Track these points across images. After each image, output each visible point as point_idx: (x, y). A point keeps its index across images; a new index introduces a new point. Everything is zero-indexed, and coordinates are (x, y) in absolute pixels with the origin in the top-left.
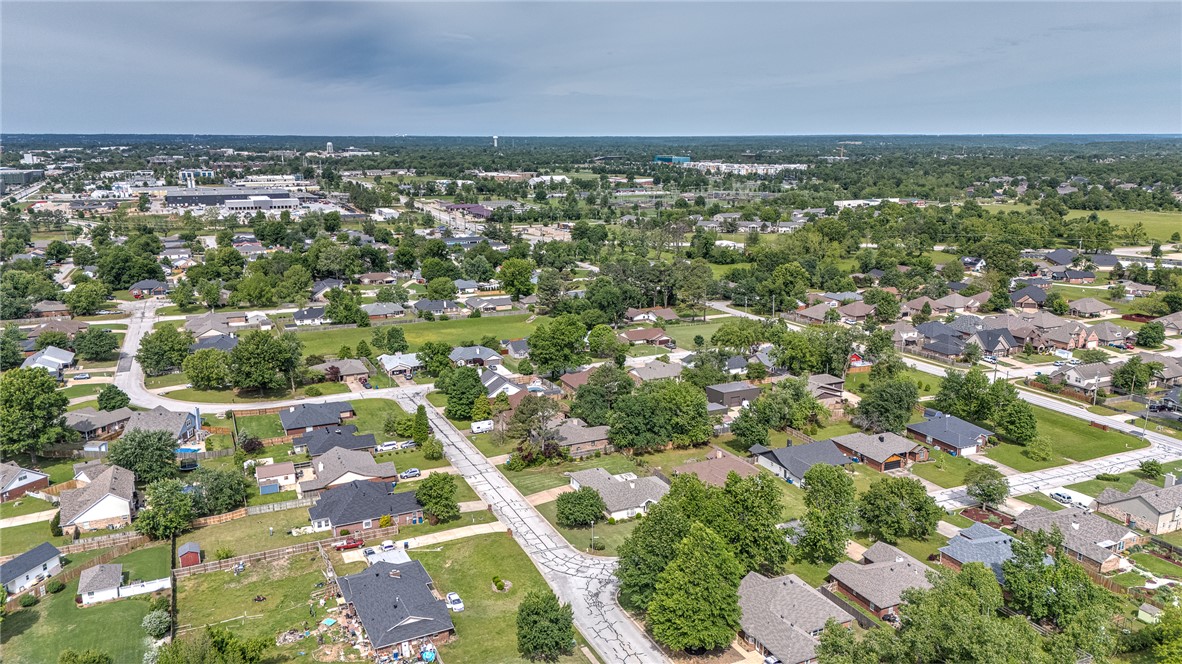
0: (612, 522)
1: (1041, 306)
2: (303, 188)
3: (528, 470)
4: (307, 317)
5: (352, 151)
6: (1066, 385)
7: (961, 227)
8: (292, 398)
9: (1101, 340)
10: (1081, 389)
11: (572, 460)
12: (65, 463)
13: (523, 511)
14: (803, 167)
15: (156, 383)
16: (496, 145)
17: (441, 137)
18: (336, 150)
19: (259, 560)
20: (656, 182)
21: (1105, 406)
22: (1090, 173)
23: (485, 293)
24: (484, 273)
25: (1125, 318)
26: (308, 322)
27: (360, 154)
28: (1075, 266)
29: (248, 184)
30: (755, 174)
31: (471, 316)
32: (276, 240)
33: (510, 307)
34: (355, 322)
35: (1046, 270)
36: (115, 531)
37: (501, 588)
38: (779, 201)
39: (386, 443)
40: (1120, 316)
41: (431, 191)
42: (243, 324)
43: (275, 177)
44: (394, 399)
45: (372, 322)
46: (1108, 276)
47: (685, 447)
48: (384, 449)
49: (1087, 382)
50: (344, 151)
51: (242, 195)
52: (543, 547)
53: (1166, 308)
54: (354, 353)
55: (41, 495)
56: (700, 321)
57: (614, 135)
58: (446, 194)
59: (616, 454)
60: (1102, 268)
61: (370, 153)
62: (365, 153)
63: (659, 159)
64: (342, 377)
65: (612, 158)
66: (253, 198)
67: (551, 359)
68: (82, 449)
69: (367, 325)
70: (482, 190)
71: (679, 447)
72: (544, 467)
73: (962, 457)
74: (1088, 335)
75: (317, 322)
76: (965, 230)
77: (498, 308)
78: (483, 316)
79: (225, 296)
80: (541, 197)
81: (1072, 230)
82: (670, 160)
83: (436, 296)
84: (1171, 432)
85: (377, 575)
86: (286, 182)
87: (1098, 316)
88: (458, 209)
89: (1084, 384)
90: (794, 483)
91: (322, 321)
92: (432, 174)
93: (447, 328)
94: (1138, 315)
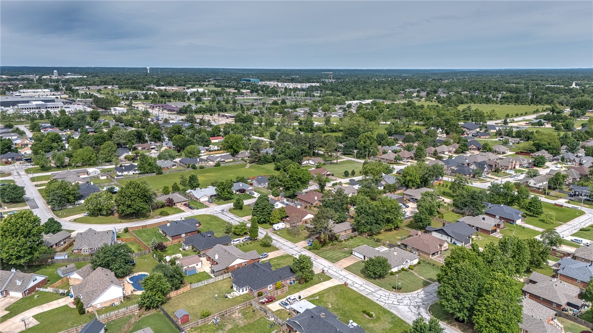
0: (392, 274)
1: (479, 149)
2: (59, 96)
3: (323, 248)
4: (125, 170)
5: (70, 75)
6: (529, 186)
7: (419, 113)
8: (153, 218)
9: (520, 165)
10: (537, 188)
11: (341, 241)
12: (45, 268)
13: (340, 271)
14: (318, 84)
15: (63, 214)
16: (149, 72)
17: (115, 68)
18: (59, 74)
19: (223, 315)
20: (252, 92)
21: (551, 196)
22: (445, 87)
23: (211, 153)
24: (206, 142)
25: (517, 153)
26: (125, 173)
27: (76, 77)
28: (481, 130)
29: (22, 95)
30: (297, 88)
31: (215, 166)
32: (67, 127)
33: (232, 160)
34: (154, 172)
35: (468, 132)
36: (117, 308)
37: (371, 316)
38: (321, 102)
39: (235, 240)
40: (514, 153)
41: (135, 98)
42: (86, 176)
43: (38, 90)
44: (212, 214)
45: (163, 171)
46: (495, 135)
47: (390, 230)
48: (235, 243)
49: (539, 185)
50: (65, 75)
51: (25, 101)
52: (370, 292)
53: (534, 148)
54: (171, 189)
55: (49, 290)
56: (334, 163)
57: (210, 68)
58: (145, 99)
59: (359, 236)
60: (492, 131)
61: (81, 76)
62: (79, 77)
63: (244, 80)
64: (174, 204)
65: (219, 79)
66: (34, 103)
67: (292, 187)
68: (53, 258)
69: (161, 173)
70: (164, 96)
71: (386, 230)
72: (329, 246)
73: (517, 225)
74: (516, 163)
75: (131, 173)
76: (421, 114)
77: (227, 161)
78: (222, 165)
79: (66, 160)
80: (199, 100)
81: (467, 113)
82: (250, 81)
83: (191, 155)
84: (587, 206)
85: (312, 317)
86: (45, 93)
87: (505, 153)
88: (156, 107)
89: (538, 186)
90: (457, 244)
91: (134, 172)
92: (128, 88)
93: (206, 173)
94: (521, 152)
